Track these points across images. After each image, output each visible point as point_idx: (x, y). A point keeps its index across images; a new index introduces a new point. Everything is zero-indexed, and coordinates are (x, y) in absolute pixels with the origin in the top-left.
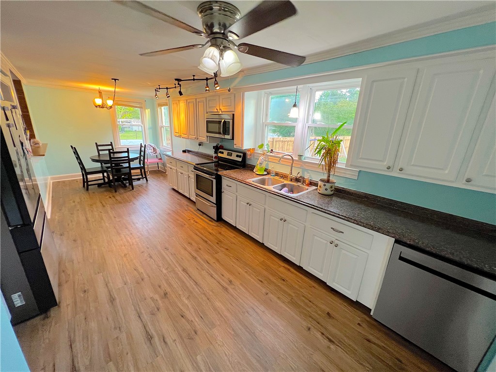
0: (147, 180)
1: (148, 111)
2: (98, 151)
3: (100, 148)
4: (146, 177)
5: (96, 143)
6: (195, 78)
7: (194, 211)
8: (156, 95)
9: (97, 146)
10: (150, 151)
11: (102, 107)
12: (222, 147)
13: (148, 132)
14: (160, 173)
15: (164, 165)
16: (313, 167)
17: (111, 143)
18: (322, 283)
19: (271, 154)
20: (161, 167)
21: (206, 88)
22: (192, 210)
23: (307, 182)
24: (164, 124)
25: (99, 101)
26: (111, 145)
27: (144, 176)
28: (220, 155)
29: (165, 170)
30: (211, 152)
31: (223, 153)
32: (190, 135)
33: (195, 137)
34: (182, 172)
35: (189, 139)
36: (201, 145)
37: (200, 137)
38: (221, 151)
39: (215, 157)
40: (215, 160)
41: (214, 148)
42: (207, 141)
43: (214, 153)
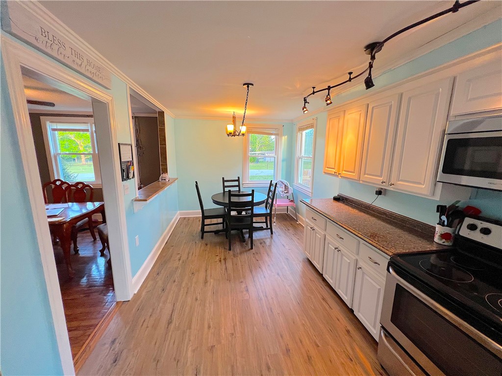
0: (272, 233)
1: (284, 139)
2: (224, 187)
3: (226, 184)
4: (271, 229)
5: (223, 178)
8: (305, 107)
9: (224, 181)
10: (281, 189)
11: (233, 134)
12: (475, 213)
13: (282, 166)
14: (289, 219)
15: (296, 209)
17: (239, 178)
20: (290, 210)
24: (303, 154)
25: (230, 128)
26: (238, 180)
27: (269, 227)
28: (464, 232)
29: (296, 216)
30: (431, 219)
31: (486, 231)
32: (365, 174)
33: (382, 179)
34: (340, 247)
35: (361, 182)
36: (381, 194)
37: (402, 181)
38: (481, 224)
39: (444, 236)
40: (441, 242)
41: (441, 209)
42: (433, 194)
43: (443, 225)
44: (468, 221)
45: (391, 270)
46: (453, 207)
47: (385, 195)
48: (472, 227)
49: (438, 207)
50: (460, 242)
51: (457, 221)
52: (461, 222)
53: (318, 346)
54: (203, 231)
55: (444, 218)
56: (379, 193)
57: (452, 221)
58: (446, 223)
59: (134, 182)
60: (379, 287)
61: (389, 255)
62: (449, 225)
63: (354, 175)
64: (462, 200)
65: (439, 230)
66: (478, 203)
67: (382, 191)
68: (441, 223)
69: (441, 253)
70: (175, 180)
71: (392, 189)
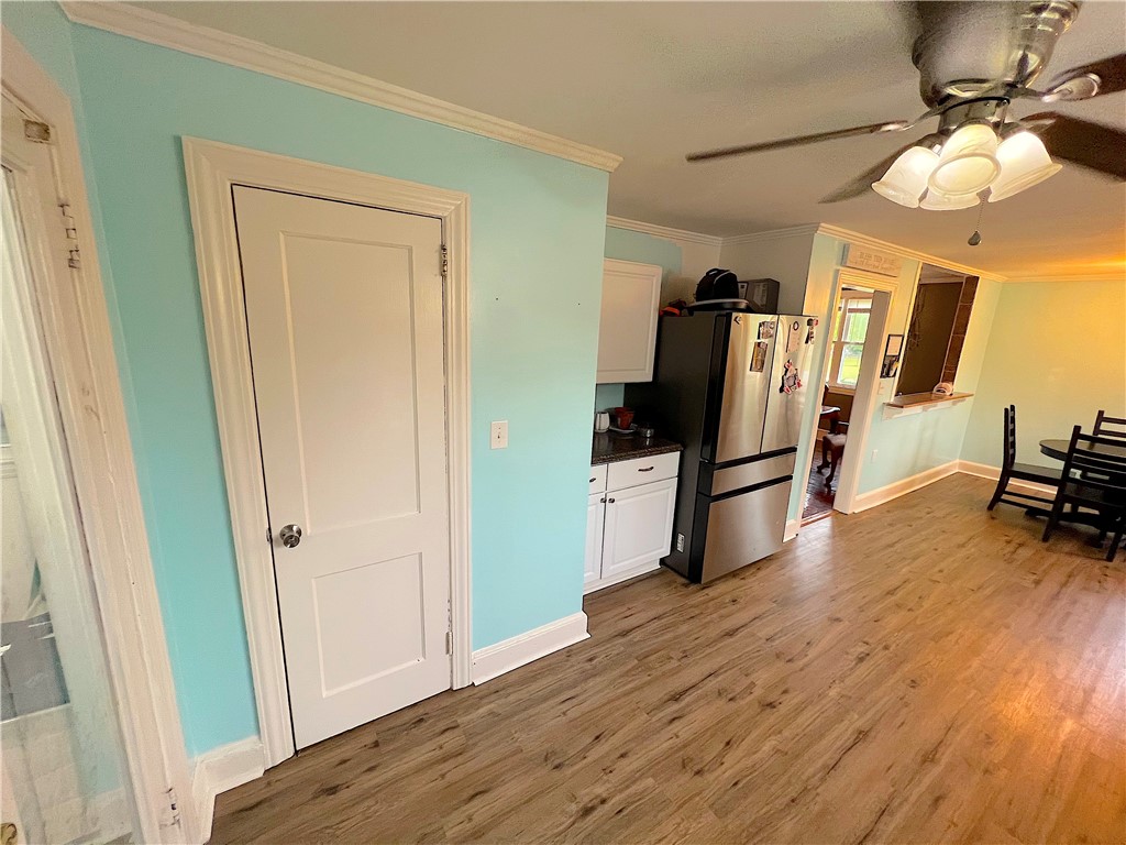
2: (1097, 432)
5: (1101, 413)
9: (1101, 419)
54: (997, 498)
59: (892, 384)
70: (963, 397)
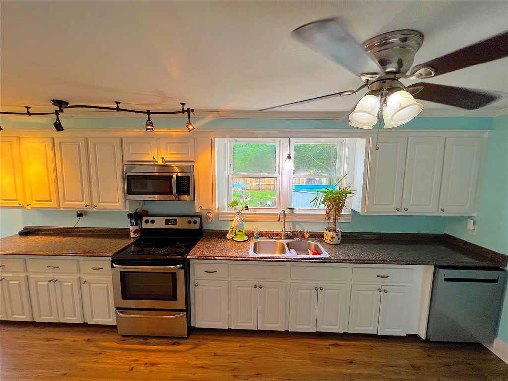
6: (120, 106)
7: (120, 346)
12: (146, 213)
16: (311, 218)
18: (374, 337)
19: (247, 212)
21: (147, 125)
22: (114, 344)
23: (306, 235)
28: (145, 226)
30: (126, 224)
31: (153, 222)
32: (65, 201)
33: (84, 203)
34: (55, 277)
35: (62, 209)
36: (82, 216)
37: (102, 202)
38: (150, 219)
39: (135, 232)
40: (135, 236)
41: (130, 216)
42: (125, 208)
43: (134, 225)
44: (144, 219)
45: (114, 265)
46: (136, 213)
47: (86, 215)
48: (147, 222)
49: (128, 215)
50: (143, 232)
51: (139, 221)
52: (142, 220)
53: (66, 374)
55: (133, 221)
56: (80, 215)
57: (137, 222)
58: (135, 224)
60: (106, 285)
61: (110, 257)
62: (137, 224)
63: (52, 204)
64: (139, 208)
65: (132, 229)
66: (146, 208)
67: (83, 213)
68: (132, 225)
69: (136, 243)
71: (96, 210)
